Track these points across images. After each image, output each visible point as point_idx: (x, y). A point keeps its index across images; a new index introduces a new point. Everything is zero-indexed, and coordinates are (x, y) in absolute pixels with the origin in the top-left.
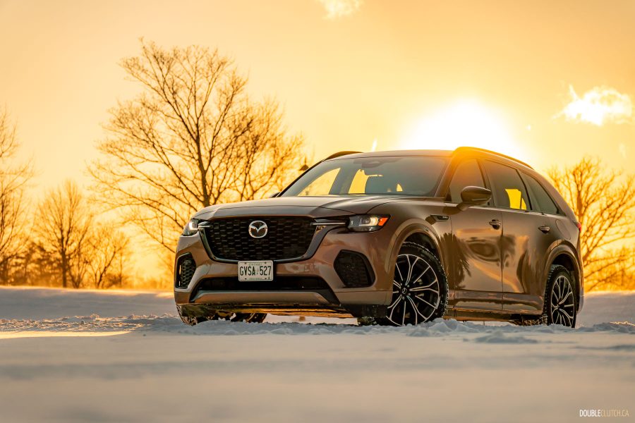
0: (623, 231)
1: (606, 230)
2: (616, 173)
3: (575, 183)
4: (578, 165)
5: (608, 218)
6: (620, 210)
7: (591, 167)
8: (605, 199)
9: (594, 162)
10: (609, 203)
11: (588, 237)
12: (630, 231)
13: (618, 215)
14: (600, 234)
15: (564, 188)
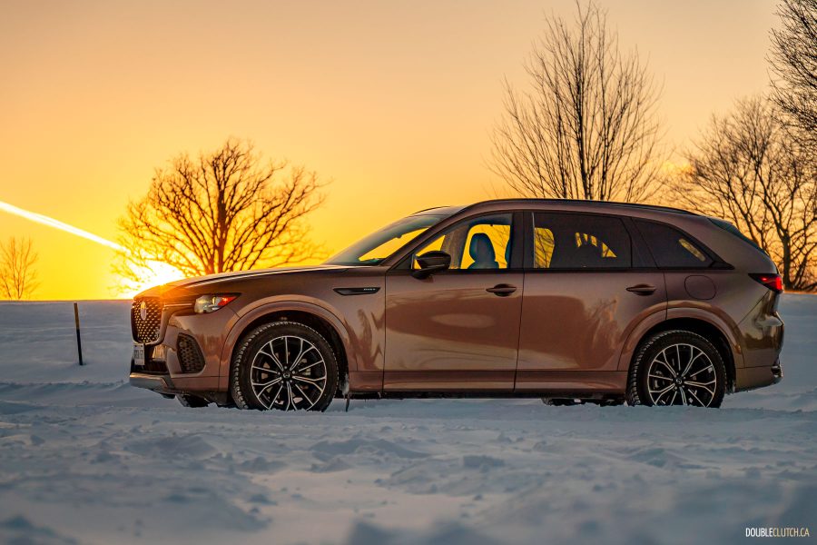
0: (287, 252)
1: (261, 251)
2: (276, 165)
3: (214, 179)
4: (220, 152)
5: (265, 233)
6: (282, 221)
7: (238, 157)
8: (260, 204)
9: (242, 148)
10: (265, 210)
11: (235, 261)
12: (296, 253)
13: (279, 228)
14: (253, 257)
15: (199, 186)
